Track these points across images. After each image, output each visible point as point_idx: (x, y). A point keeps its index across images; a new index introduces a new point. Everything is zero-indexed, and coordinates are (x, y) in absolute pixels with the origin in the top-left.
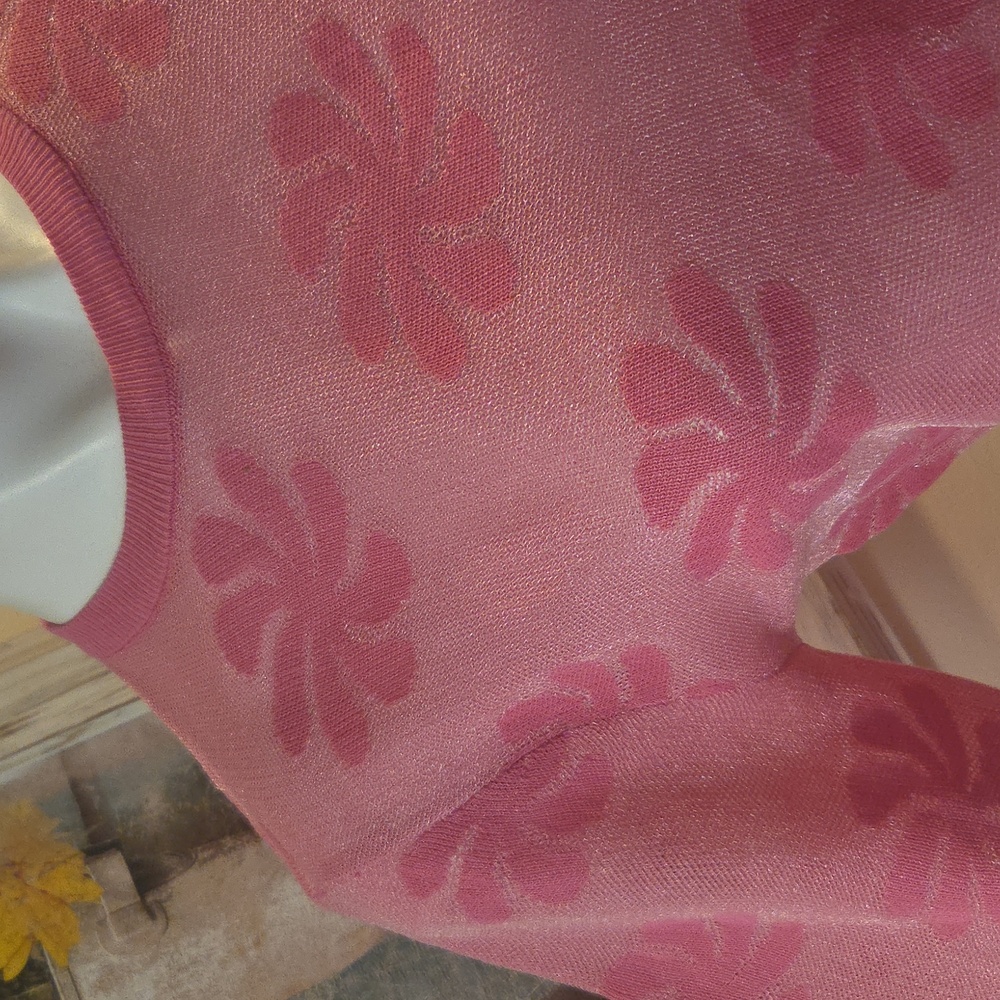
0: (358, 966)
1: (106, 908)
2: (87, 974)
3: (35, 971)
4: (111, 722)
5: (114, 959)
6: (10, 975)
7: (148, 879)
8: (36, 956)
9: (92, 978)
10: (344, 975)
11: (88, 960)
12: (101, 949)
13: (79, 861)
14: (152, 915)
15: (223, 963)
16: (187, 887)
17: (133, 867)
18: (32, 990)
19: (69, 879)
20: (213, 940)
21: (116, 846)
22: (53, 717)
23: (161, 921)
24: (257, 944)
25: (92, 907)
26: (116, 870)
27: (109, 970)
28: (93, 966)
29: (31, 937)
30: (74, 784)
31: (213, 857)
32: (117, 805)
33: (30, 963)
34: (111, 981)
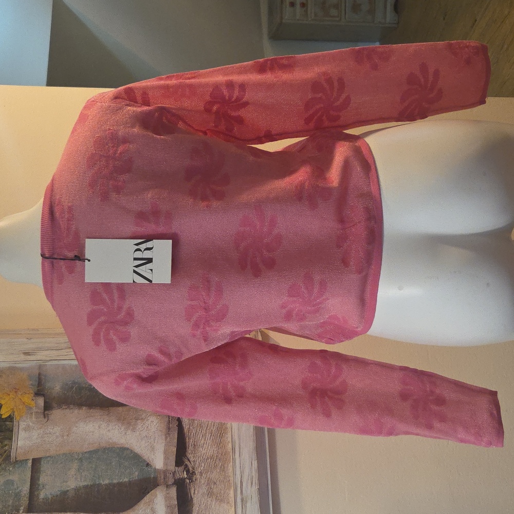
0: (90, 452)
1: (35, 410)
2: (23, 425)
3: (10, 418)
4: (56, 362)
5: (31, 424)
6: (4, 417)
7: (47, 407)
8: (12, 415)
9: (24, 426)
10: (85, 453)
11: (25, 421)
13: (32, 395)
15: (57, 437)
16: (56, 413)
17: (45, 402)
18: (8, 423)
19: (28, 399)
20: (57, 430)
21: (43, 395)
22: (42, 355)
23: (46, 419)
24: (68, 435)
25: (30, 408)
26: (41, 401)
27: (29, 426)
28: (25, 423)
29: (13, 409)
30: (39, 374)
31: (66, 409)
32: (48, 385)
33: (10, 416)
34: (27, 429)
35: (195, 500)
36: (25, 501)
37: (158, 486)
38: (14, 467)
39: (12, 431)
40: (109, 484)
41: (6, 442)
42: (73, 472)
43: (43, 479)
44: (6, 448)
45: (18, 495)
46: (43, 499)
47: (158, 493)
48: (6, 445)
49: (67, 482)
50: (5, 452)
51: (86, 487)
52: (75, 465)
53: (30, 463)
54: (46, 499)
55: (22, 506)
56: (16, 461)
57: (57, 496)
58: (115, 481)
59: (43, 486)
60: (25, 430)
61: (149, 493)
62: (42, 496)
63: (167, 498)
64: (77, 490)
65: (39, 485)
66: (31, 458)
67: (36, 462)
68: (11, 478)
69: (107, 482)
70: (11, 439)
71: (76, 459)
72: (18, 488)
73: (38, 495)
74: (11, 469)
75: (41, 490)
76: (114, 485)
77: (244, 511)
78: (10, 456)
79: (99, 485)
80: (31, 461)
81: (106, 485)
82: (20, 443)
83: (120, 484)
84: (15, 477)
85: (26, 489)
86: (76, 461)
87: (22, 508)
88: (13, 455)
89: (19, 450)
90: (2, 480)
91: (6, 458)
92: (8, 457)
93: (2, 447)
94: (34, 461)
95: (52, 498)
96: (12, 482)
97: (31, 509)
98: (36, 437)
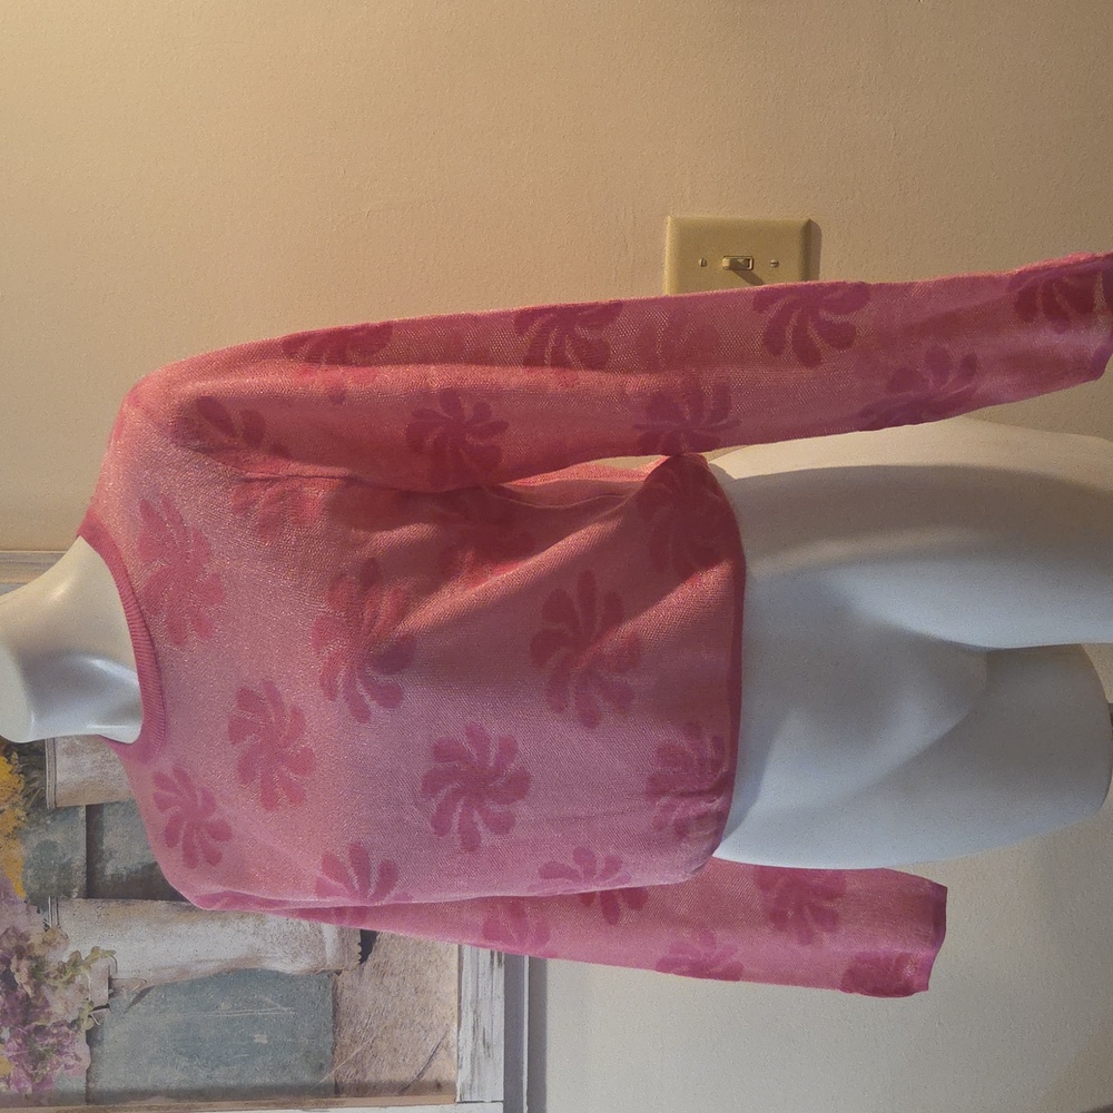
2: (62, 743)
5: (77, 742)
9: (64, 746)
27: (73, 745)
28: (66, 741)
34: (72, 750)
36: (80, 879)
38: (54, 819)
39: (42, 753)
41: (35, 774)
43: (109, 841)
44: (36, 784)
45: (65, 868)
46: (112, 875)
48: (34, 780)
50: (35, 791)
53: (82, 814)
54: (116, 877)
55: (75, 887)
56: (57, 809)
57: (137, 872)
59: (110, 855)
60: (67, 752)
62: (109, 870)
65: (102, 852)
66: (84, 805)
67: (94, 811)
68: (51, 837)
70: (42, 768)
72: (64, 855)
73: (103, 868)
74: (49, 822)
75: (107, 861)
78: (44, 798)
80: (83, 810)
82: (61, 777)
84: (57, 836)
85: (79, 858)
87: (76, 890)
88: (49, 797)
89: (60, 791)
90: (34, 840)
91: (37, 803)
92: (41, 802)
93: (28, 783)
94: (89, 808)
95: (128, 876)
96: (54, 845)
97: (91, 891)
98: (88, 766)
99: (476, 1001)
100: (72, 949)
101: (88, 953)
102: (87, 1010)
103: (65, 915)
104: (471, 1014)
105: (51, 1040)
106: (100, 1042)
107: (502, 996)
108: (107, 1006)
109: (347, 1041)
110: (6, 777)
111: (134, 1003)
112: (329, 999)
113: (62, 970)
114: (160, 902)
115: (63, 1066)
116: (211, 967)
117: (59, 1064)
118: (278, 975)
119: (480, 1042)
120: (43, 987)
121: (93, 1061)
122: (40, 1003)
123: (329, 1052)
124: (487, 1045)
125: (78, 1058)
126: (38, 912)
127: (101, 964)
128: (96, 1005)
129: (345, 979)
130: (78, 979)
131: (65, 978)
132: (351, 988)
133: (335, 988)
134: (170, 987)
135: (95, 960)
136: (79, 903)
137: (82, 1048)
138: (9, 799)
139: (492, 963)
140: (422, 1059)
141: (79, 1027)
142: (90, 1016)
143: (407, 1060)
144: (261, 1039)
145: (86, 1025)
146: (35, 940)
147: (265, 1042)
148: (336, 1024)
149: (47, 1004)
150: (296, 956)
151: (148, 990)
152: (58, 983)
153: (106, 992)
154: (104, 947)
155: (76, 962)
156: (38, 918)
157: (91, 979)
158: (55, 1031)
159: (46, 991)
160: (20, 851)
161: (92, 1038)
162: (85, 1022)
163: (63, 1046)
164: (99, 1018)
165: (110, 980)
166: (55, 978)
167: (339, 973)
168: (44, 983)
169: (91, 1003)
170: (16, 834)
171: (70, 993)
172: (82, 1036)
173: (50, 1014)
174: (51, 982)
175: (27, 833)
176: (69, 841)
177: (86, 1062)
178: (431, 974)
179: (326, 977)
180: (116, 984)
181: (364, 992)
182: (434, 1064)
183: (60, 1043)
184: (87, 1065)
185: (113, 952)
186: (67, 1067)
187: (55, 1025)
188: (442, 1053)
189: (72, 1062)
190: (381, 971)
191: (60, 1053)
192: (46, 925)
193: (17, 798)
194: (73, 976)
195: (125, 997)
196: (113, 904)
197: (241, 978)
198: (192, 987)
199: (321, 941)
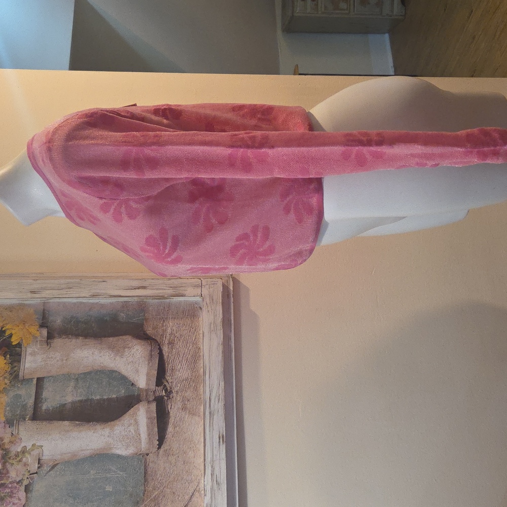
0: (85, 374)
1: (39, 338)
2: (29, 350)
3: (19, 345)
4: (58, 300)
5: (36, 350)
6: (13, 344)
7: (50, 337)
8: (21, 342)
9: (30, 352)
10: (81, 374)
12: (34, 346)
13: (38, 327)
14: (48, 345)
15: (58, 361)
16: (58, 342)
17: (48, 333)
18: (17, 349)
19: (34, 330)
20: (58, 355)
21: (47, 327)
22: (46, 294)
23: (49, 347)
24: (66, 360)
25: (36, 337)
26: (45, 332)
28: (31, 349)
29: (21, 338)
30: (44, 310)
31: (65, 338)
32: (51, 318)
33: (19, 343)
34: (33, 354)
35: (171, 414)
36: (30, 411)
37: (141, 401)
38: (22, 384)
39: (20, 355)
40: (100, 399)
41: (15, 364)
42: (70, 389)
43: (45, 394)
44: (16, 369)
45: (24, 407)
46: (45, 410)
47: (140, 407)
48: (15, 366)
49: (65, 397)
50: (15, 371)
51: (81, 401)
52: (72, 384)
53: (35, 381)
54: (47, 410)
55: (28, 415)
57: (57, 408)
58: (105, 397)
59: (46, 400)
60: (31, 354)
61: (133, 407)
62: (44, 407)
63: (147, 412)
64: (73, 403)
65: (42, 399)
66: (36, 377)
67: (40, 380)
68: (19, 392)
69: (98, 397)
70: (19, 361)
71: (73, 379)
72: (25, 400)
73: (41, 407)
74: (19, 385)
75: (44, 403)
76: (104, 400)
77: (211, 422)
79: (92, 399)
80: (36, 379)
81: (97, 400)
82: (27, 365)
83: (108, 399)
84: (22, 392)
85: (31, 402)
86: (73, 380)
87: (28, 417)
88: (21, 374)
89: (26, 371)
90: (12, 394)
91: (15, 377)
92: (17, 376)
93: (12, 368)
94: (38, 379)
95: (52, 409)
96: (20, 396)
97: (35, 417)
98: (40, 360)
99: (213, 461)
100: (23, 444)
101: (30, 447)
102: (27, 475)
103: (21, 428)
104: (210, 468)
105: (8, 490)
106: (31, 491)
107: (225, 459)
108: (36, 473)
109: (151, 489)
110: (3, 366)
111: (49, 471)
112: (143, 467)
113: (17, 455)
114: (66, 422)
115: (12, 503)
116: (87, 453)
117: (10, 502)
118: (119, 456)
119: (215, 482)
120: (7, 464)
121: (27, 501)
122: (4, 472)
123: (142, 494)
124: (218, 483)
125: (20, 499)
126: (9, 427)
127: (35, 452)
128: (31, 472)
129: (151, 457)
130: (24, 459)
131: (18, 459)
132: (153, 462)
133: (145, 462)
134: (67, 463)
135: (33, 450)
136: (29, 423)
137: (22, 494)
138: (3, 375)
139: (219, 442)
140: (187, 497)
141: (22, 483)
142: (27, 478)
143: (180, 498)
144: (109, 488)
145: (26, 482)
146: (6, 441)
147: (111, 490)
148: (146, 480)
149: (8, 472)
150: (128, 446)
151: (57, 464)
152: (14, 462)
153: (37, 465)
154: (38, 444)
155: (24, 452)
156: (9, 430)
157: (30, 459)
158: (10, 486)
159: (8, 466)
160: (5, 399)
161: (27, 489)
162: (25, 481)
163: (13, 493)
164: (32, 479)
165: (39, 460)
166: (13, 459)
167: (147, 455)
168: (8, 462)
169: (29, 471)
170: (5, 391)
171: (19, 467)
172: (23, 488)
173: (9, 477)
174: (11, 461)
175: (9, 390)
176: (27, 394)
177: (23, 501)
178: (191, 454)
179: (141, 457)
180: (42, 462)
181: (160, 464)
182: (193, 500)
183: (12, 492)
184: (24, 503)
185: (42, 446)
186: (14, 504)
187: (11, 483)
188: (197, 494)
189: (16, 501)
190: (167, 454)
191: (11, 497)
192: (12, 434)
193: (7, 375)
194: (22, 458)
195: (46, 468)
196: (44, 423)
197: (102, 458)
198: (77, 463)
199: (140, 439)
